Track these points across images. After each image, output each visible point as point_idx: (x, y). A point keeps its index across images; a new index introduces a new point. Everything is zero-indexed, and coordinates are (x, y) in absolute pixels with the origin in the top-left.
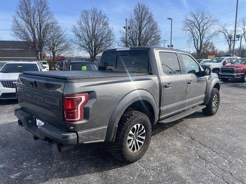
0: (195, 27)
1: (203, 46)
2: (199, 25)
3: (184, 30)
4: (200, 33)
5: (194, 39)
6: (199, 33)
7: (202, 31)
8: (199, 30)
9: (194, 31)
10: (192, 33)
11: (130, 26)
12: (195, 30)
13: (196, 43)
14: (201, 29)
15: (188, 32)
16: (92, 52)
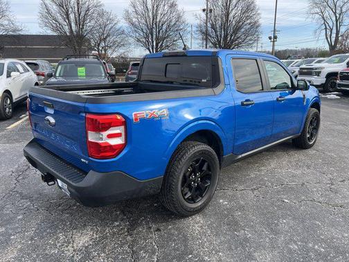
0: (328, 9)
1: (340, 38)
2: (335, 6)
3: (309, 13)
4: (336, 17)
5: (326, 28)
6: (334, 19)
7: (340, 15)
8: (335, 13)
9: (326, 14)
10: (323, 18)
11: (212, 8)
12: (328, 13)
13: (329, 33)
14: (338, 12)
15: (317, 16)
16: (153, 49)
